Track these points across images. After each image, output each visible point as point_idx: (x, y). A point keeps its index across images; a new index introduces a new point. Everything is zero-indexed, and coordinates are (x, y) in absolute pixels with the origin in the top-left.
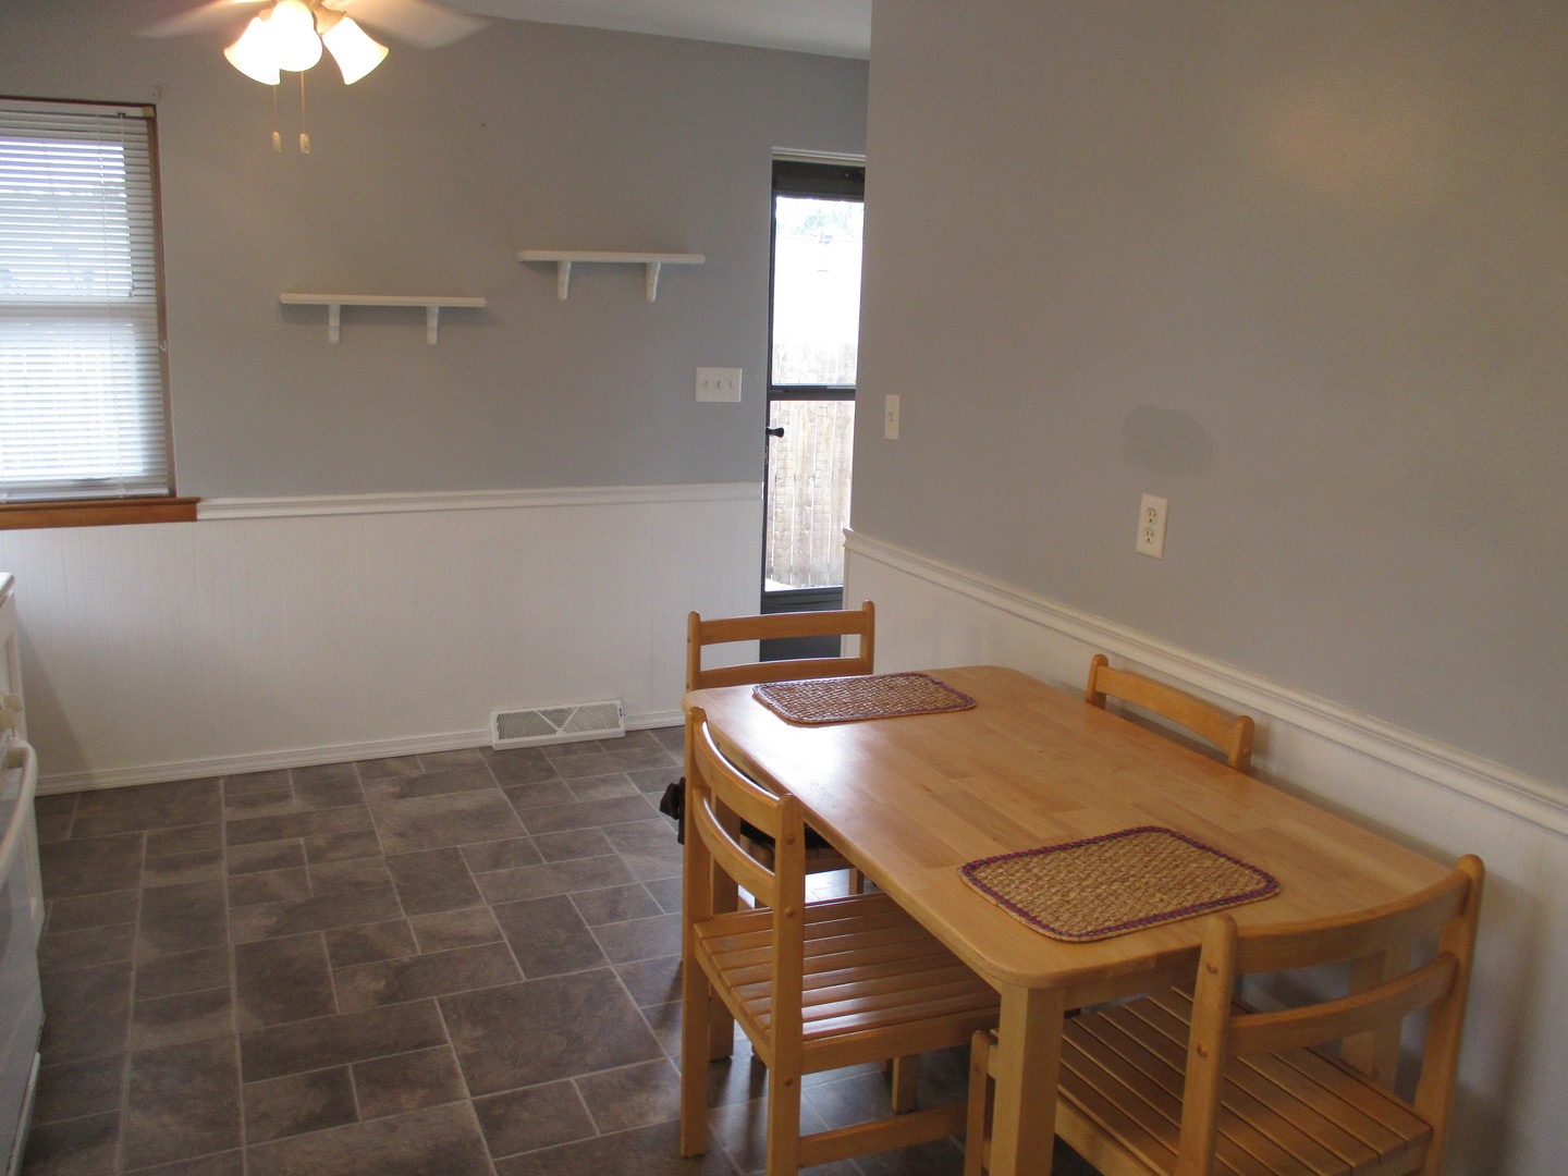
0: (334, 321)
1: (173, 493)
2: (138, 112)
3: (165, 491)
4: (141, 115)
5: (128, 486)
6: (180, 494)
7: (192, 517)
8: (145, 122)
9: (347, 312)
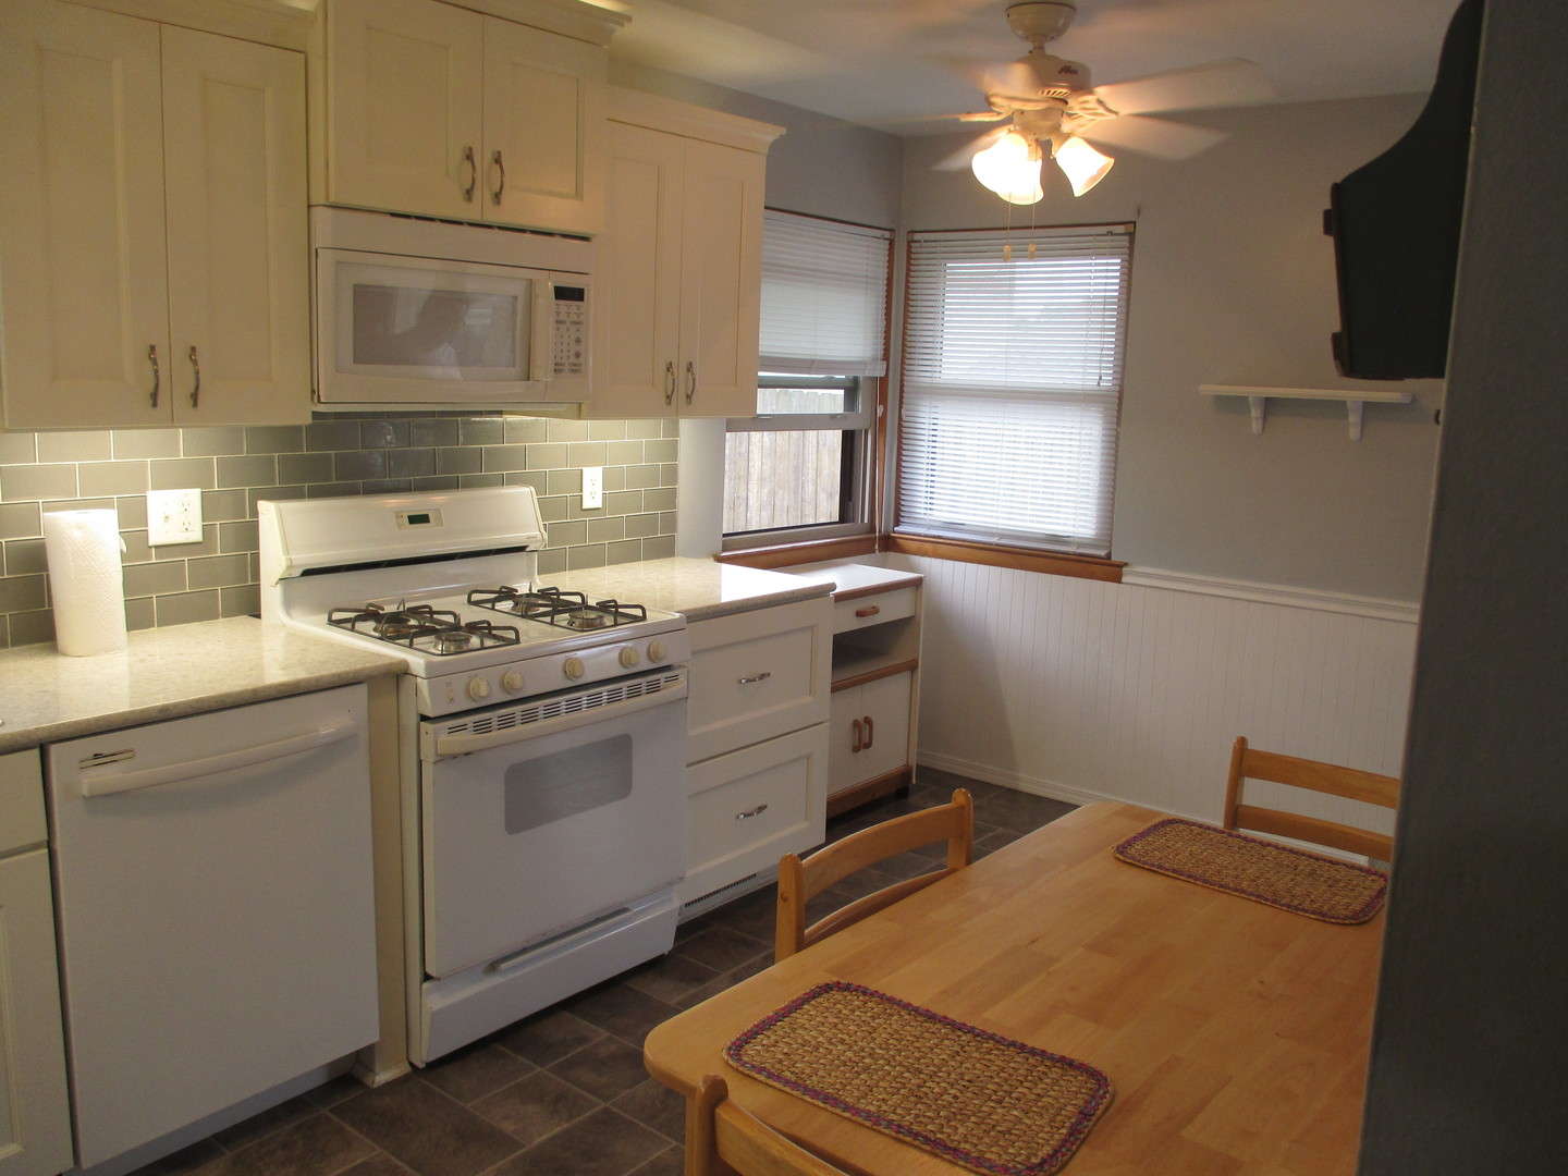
0: (1255, 413)
1: (1109, 556)
2: (1120, 229)
3: (1102, 553)
4: (1123, 231)
5: (1080, 545)
6: (1115, 558)
7: (1117, 579)
8: (1127, 238)
9: (1270, 405)
